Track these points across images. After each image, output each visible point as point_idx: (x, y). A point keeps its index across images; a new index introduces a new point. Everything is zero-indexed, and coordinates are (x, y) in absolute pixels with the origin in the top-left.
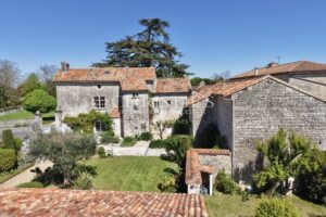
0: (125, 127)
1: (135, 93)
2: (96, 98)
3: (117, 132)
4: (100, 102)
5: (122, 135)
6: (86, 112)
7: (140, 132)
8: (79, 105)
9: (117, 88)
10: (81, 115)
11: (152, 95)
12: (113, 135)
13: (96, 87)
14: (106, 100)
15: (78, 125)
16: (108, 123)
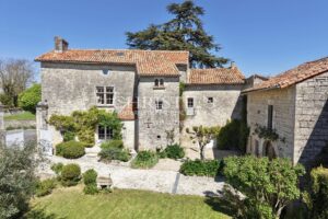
0: (141, 135)
1: (159, 80)
2: (100, 89)
3: (128, 142)
4: (107, 95)
5: (136, 148)
6: (85, 110)
7: (164, 144)
8: (74, 98)
9: (132, 74)
10: (75, 114)
11: (185, 87)
12: (121, 146)
13: (101, 72)
14: (115, 93)
15: (71, 128)
16: (115, 127)
